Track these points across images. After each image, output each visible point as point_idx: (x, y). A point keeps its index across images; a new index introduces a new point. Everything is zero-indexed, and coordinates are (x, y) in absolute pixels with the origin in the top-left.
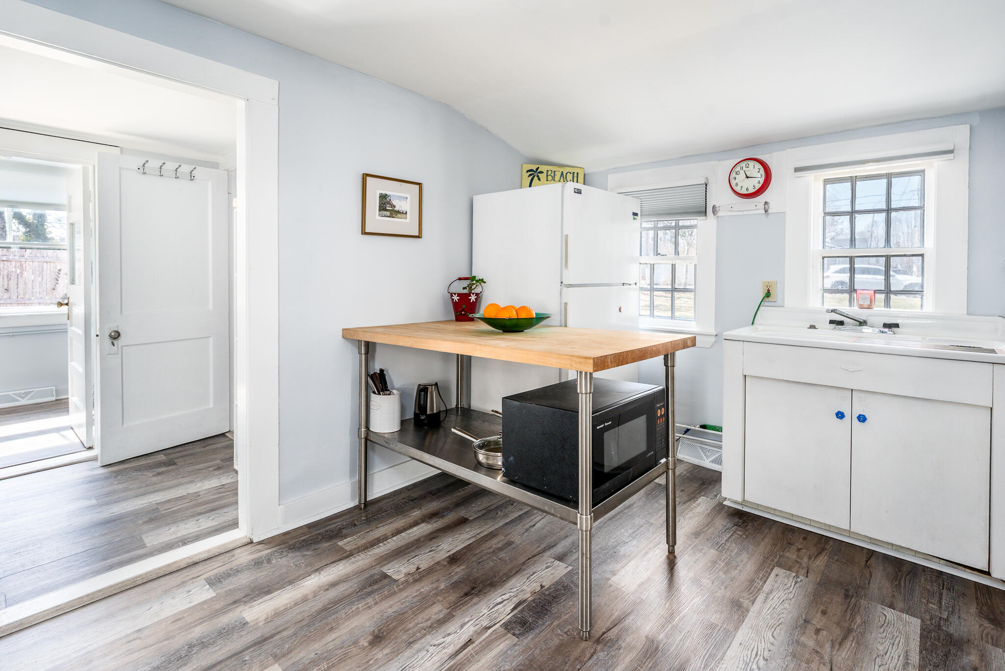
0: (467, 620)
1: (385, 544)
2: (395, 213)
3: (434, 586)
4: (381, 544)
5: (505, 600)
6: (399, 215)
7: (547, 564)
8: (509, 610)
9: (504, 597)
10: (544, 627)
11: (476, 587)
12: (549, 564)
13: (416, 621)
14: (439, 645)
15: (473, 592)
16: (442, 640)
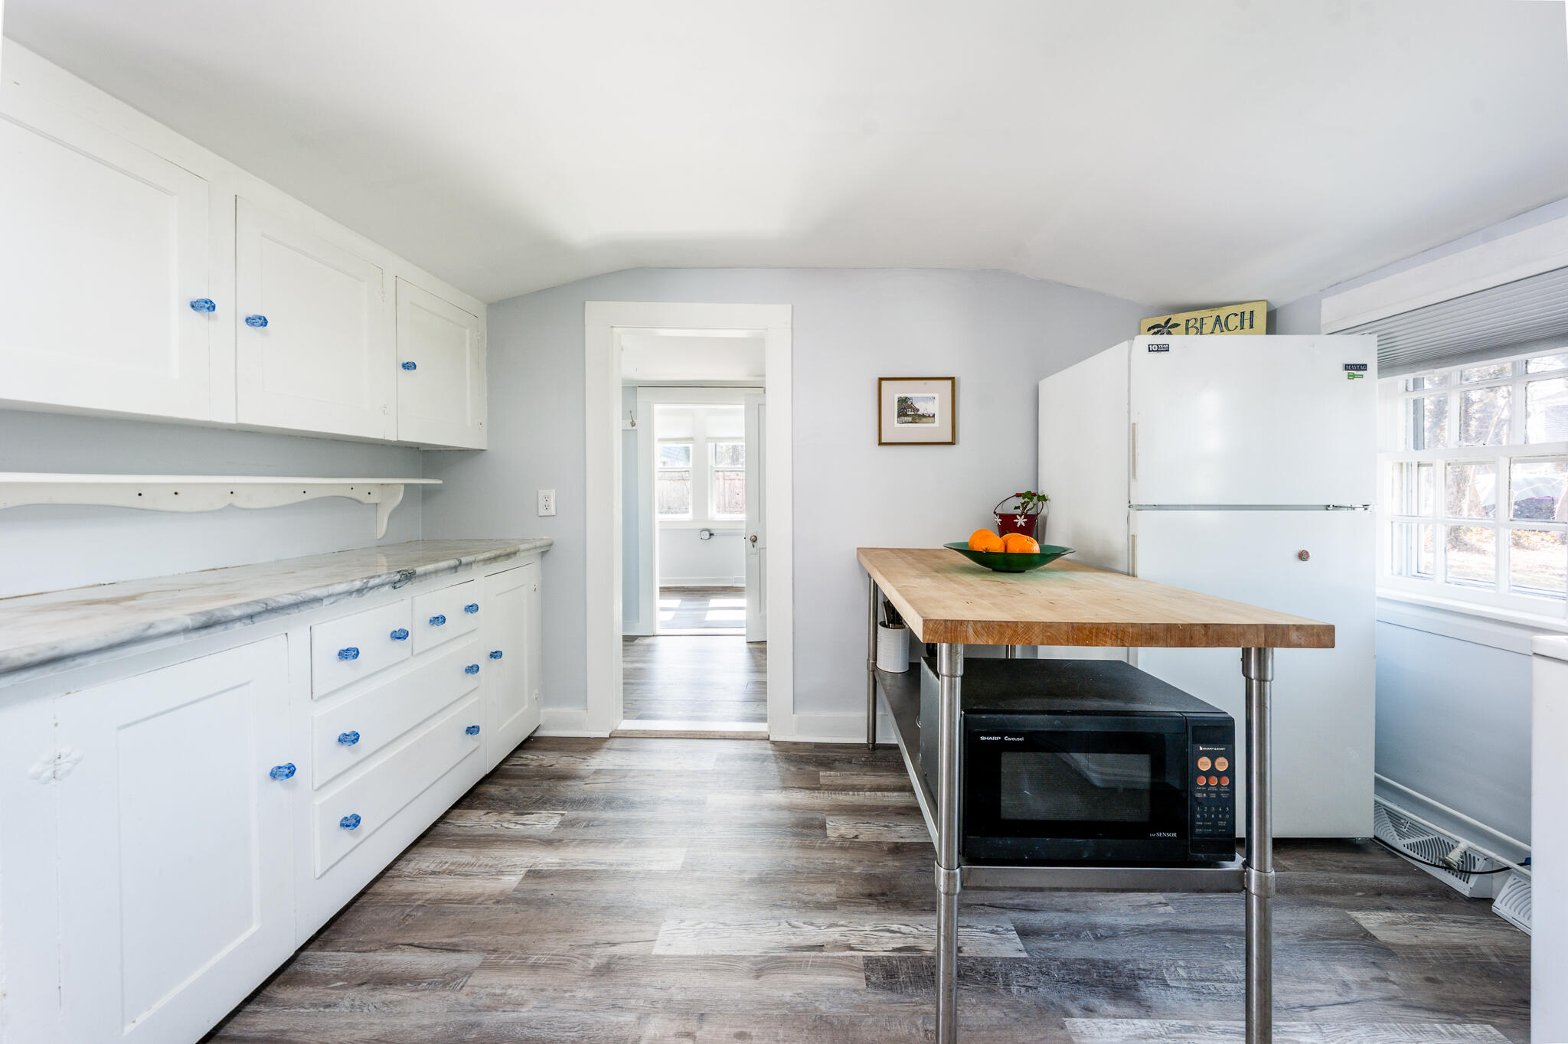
0: (843, 923)
1: (854, 795)
2: (919, 418)
3: (851, 864)
4: (851, 793)
5: (900, 932)
6: (924, 419)
7: (997, 926)
8: (890, 946)
9: (904, 929)
10: (908, 1000)
11: (887, 895)
12: (1000, 929)
13: (801, 888)
14: (793, 927)
15: (879, 898)
16: (801, 925)
